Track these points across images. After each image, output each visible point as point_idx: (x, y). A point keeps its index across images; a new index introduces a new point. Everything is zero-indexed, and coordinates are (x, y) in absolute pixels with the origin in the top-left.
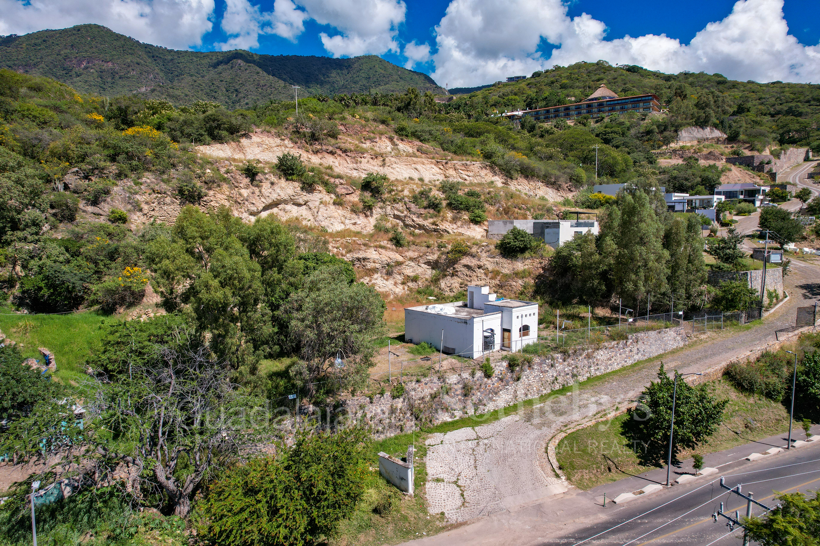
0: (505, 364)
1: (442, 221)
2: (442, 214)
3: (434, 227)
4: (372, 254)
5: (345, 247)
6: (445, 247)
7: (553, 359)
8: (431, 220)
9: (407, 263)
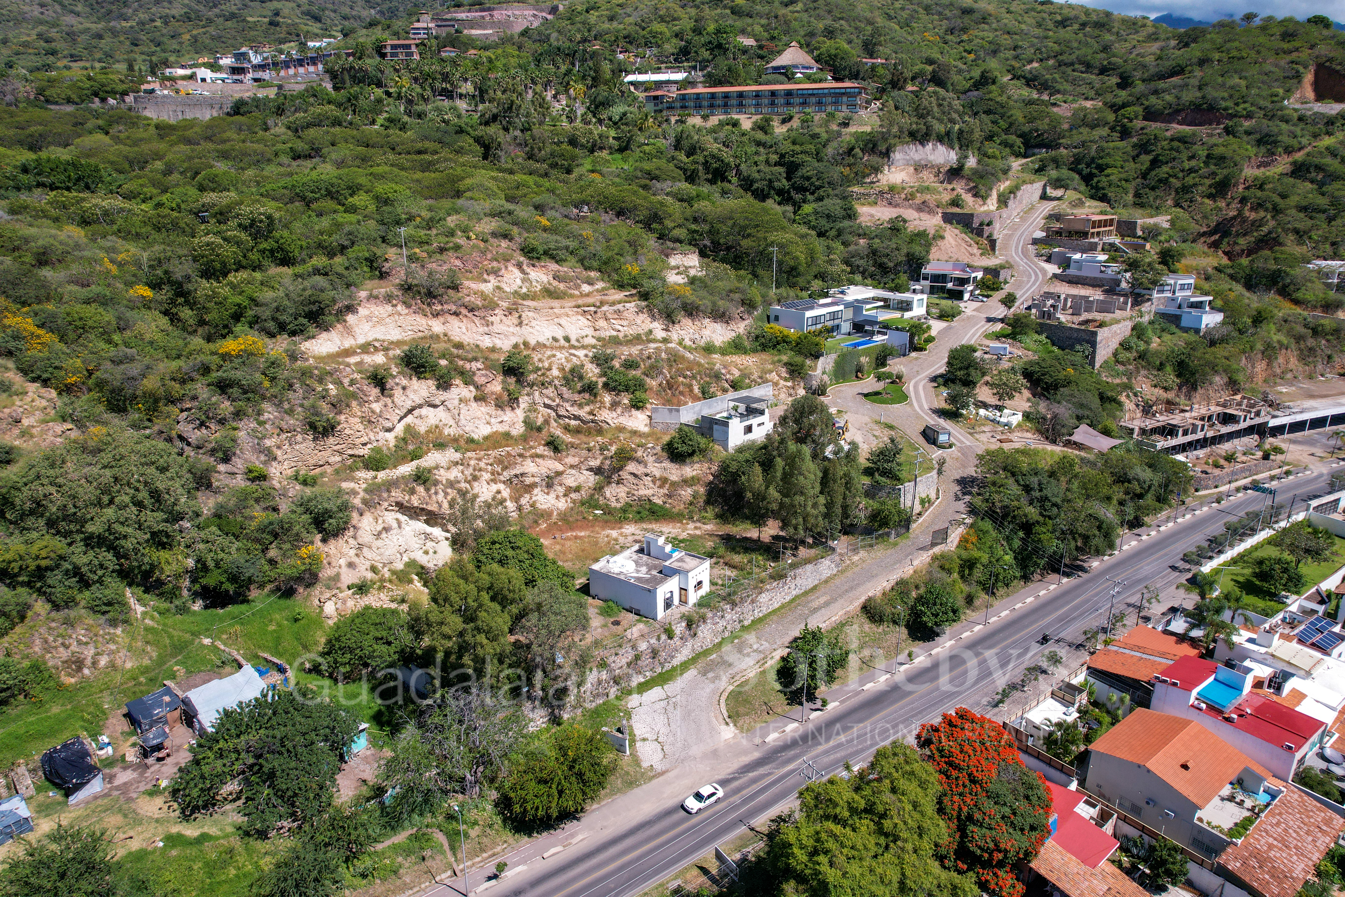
0: (684, 624)
1: (600, 408)
2: (599, 399)
3: (591, 417)
4: (529, 467)
5: (499, 461)
6: (608, 449)
7: (723, 610)
9: (567, 472)
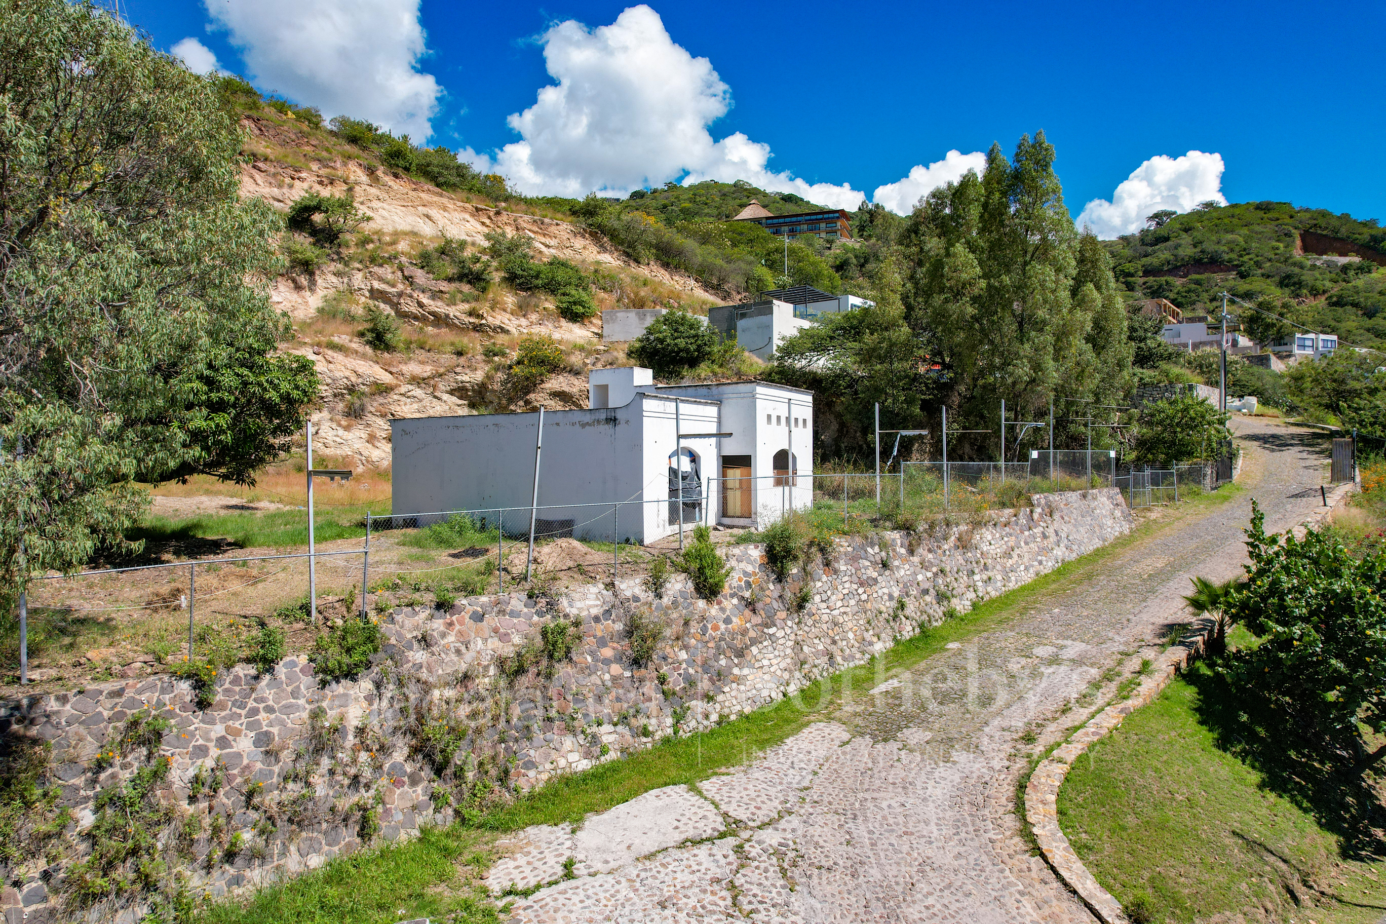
0: (756, 553)
1: (492, 308)
2: (491, 296)
3: (472, 320)
6: (504, 355)
7: (883, 546)
8: (466, 307)
9: (403, 389)
